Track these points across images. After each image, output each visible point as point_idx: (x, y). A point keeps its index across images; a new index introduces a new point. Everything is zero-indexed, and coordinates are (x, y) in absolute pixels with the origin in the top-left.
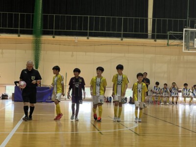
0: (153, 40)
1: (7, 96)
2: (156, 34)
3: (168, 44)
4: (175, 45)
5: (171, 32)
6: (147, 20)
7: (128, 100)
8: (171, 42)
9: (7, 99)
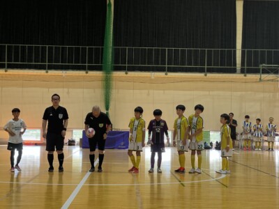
1: (73, 141)
2: (246, 67)
3: (260, 79)
5: (264, 65)
7: (214, 146)
8: (265, 76)
9: (74, 145)
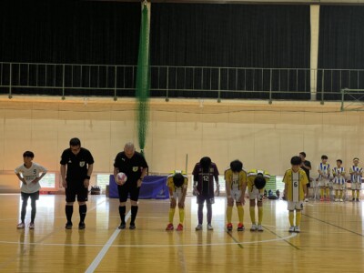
0: (319, 103)
1: (98, 189)
2: (323, 92)
3: (342, 107)
4: (353, 110)
5: (347, 89)
6: (309, 72)
9: (98, 194)
